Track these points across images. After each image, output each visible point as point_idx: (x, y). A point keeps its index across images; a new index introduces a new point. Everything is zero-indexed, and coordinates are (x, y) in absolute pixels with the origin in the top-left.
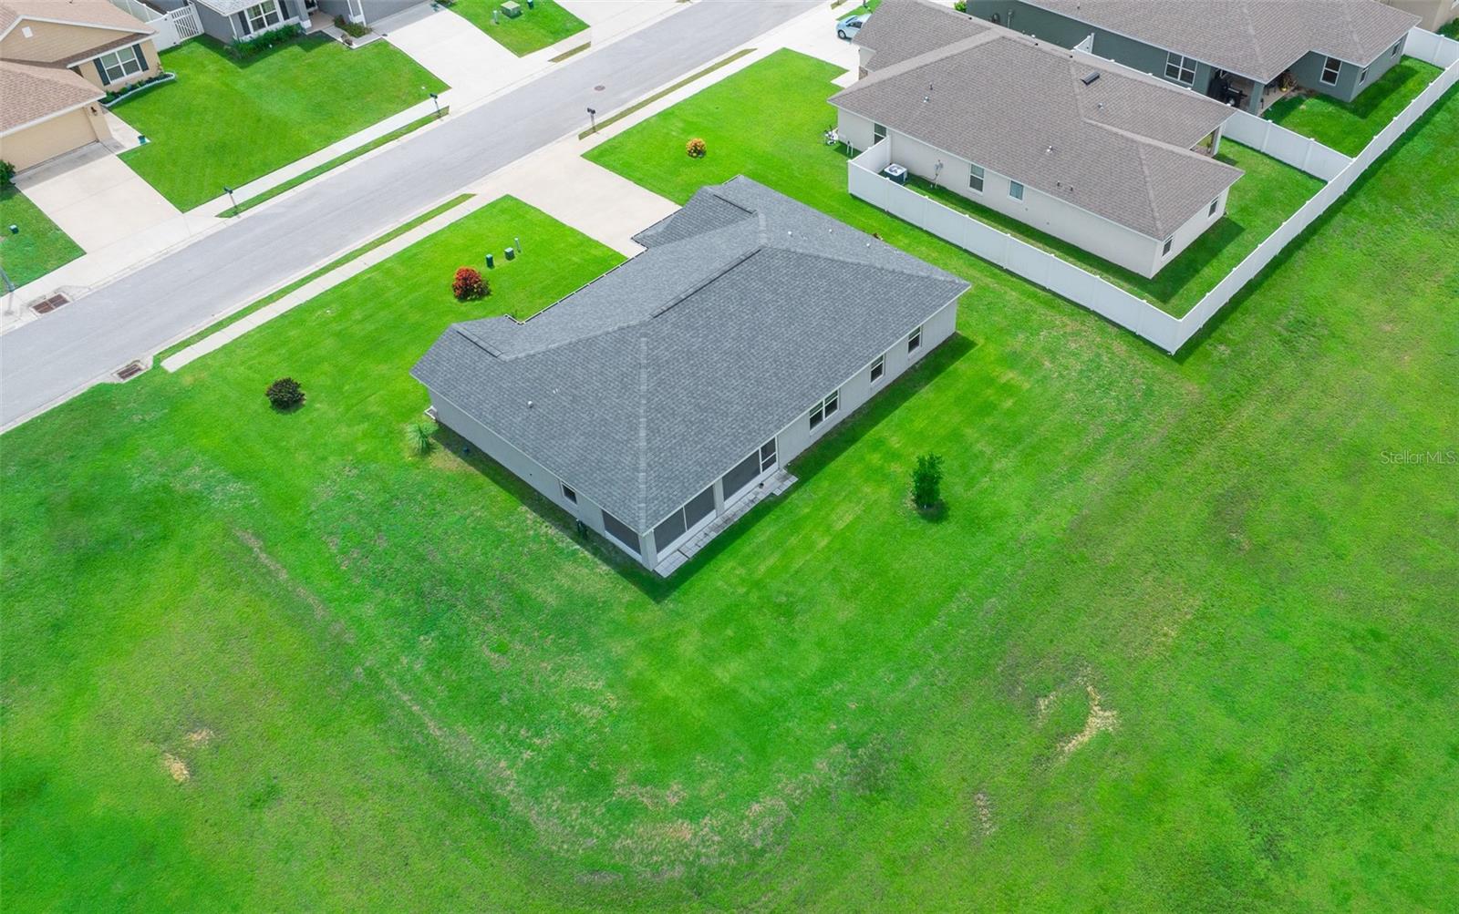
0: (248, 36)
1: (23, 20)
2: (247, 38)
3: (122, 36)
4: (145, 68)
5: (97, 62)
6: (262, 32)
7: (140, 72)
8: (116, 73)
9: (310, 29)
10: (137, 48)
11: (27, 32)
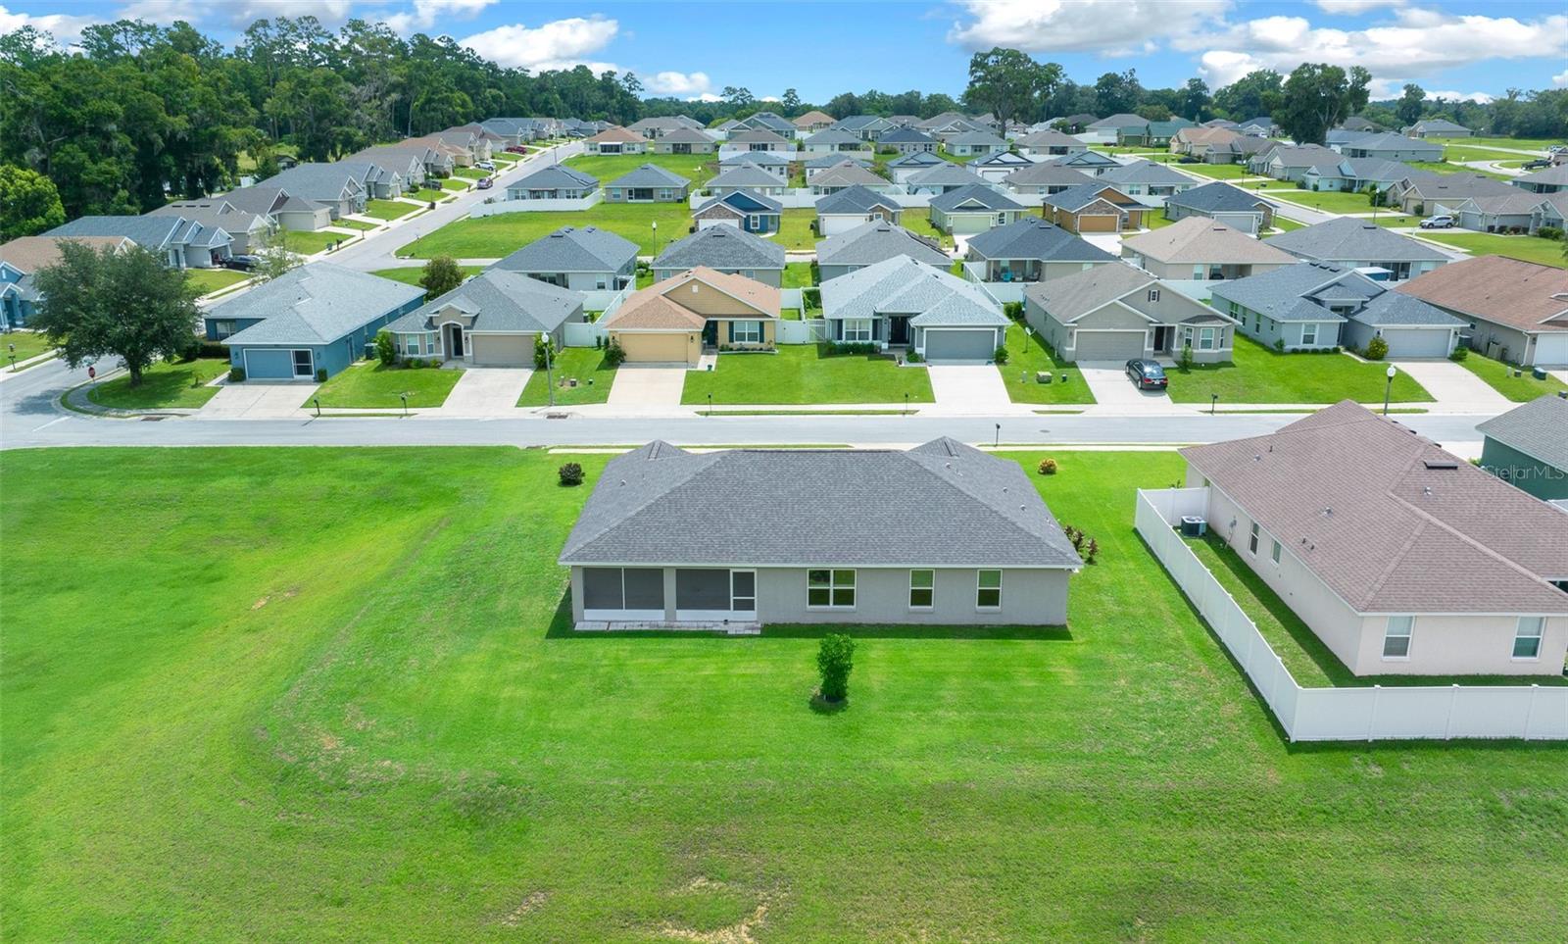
0: (839, 341)
1: (695, 279)
2: (838, 342)
3: (757, 313)
4: (762, 341)
5: (731, 324)
6: (851, 342)
7: (757, 343)
8: (741, 337)
9: (885, 350)
10: (762, 324)
11: (695, 289)
